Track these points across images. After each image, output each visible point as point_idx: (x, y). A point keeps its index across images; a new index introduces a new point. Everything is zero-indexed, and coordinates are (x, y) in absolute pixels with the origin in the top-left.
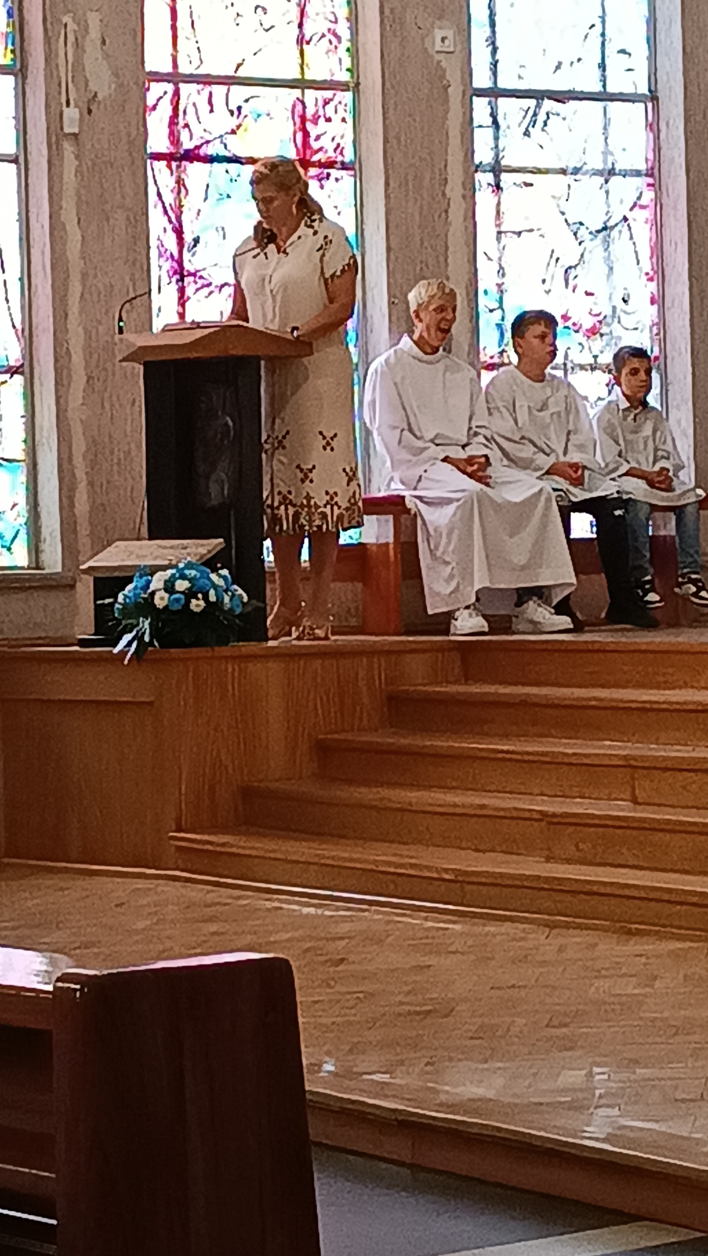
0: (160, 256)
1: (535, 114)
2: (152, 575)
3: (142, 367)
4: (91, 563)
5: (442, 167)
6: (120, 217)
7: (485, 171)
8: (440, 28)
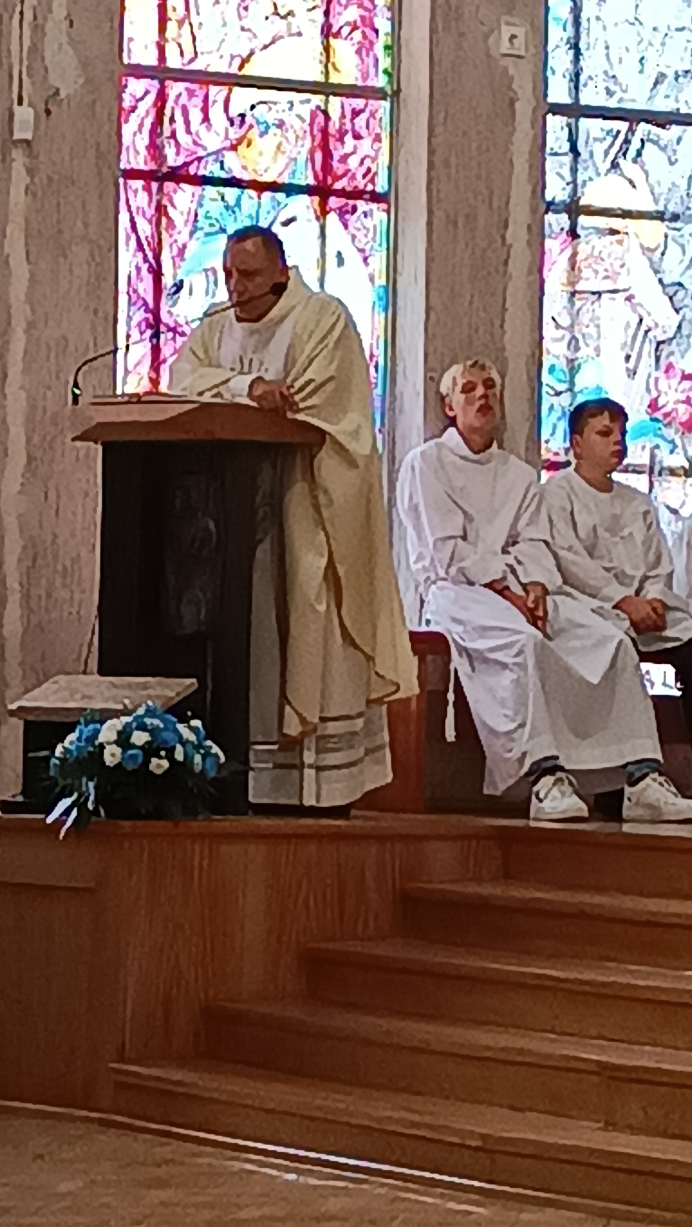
0: (130, 303)
1: (627, 141)
2: (102, 722)
3: (100, 448)
4: (23, 703)
5: (503, 205)
6: (81, 252)
7: (557, 212)
8: (508, 24)
